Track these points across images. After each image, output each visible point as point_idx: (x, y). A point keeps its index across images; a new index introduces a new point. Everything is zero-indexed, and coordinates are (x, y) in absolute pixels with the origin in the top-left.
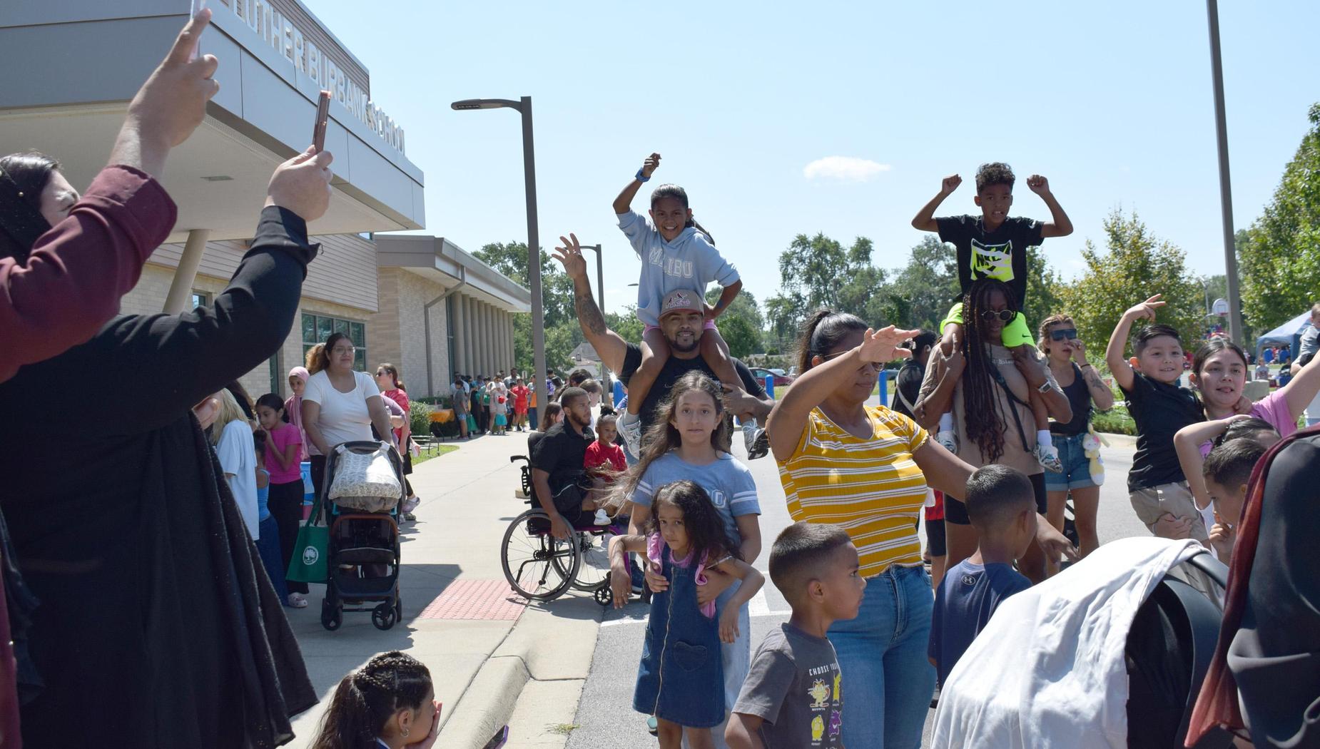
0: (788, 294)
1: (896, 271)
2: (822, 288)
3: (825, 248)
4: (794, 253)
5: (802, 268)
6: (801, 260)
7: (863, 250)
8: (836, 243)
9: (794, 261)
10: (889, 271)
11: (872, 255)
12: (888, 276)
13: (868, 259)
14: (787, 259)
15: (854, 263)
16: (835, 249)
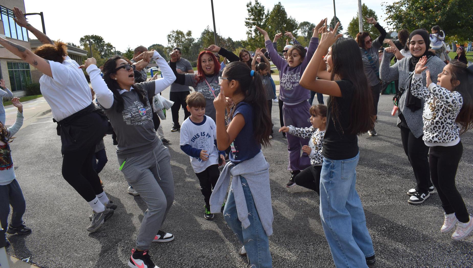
0: (170, 45)
1: (197, 39)
2: (179, 44)
3: (179, 33)
4: (171, 35)
5: (174, 39)
6: (173, 36)
7: (189, 34)
8: (182, 32)
9: (171, 36)
10: (196, 39)
11: (192, 34)
12: (195, 40)
13: (191, 36)
14: (169, 36)
15: (187, 37)
16: (181, 33)
